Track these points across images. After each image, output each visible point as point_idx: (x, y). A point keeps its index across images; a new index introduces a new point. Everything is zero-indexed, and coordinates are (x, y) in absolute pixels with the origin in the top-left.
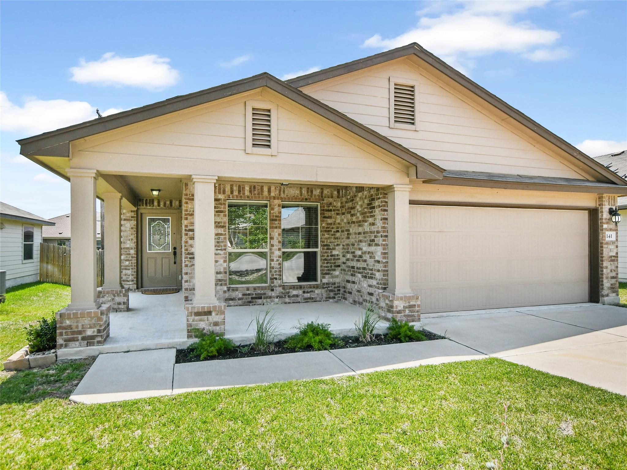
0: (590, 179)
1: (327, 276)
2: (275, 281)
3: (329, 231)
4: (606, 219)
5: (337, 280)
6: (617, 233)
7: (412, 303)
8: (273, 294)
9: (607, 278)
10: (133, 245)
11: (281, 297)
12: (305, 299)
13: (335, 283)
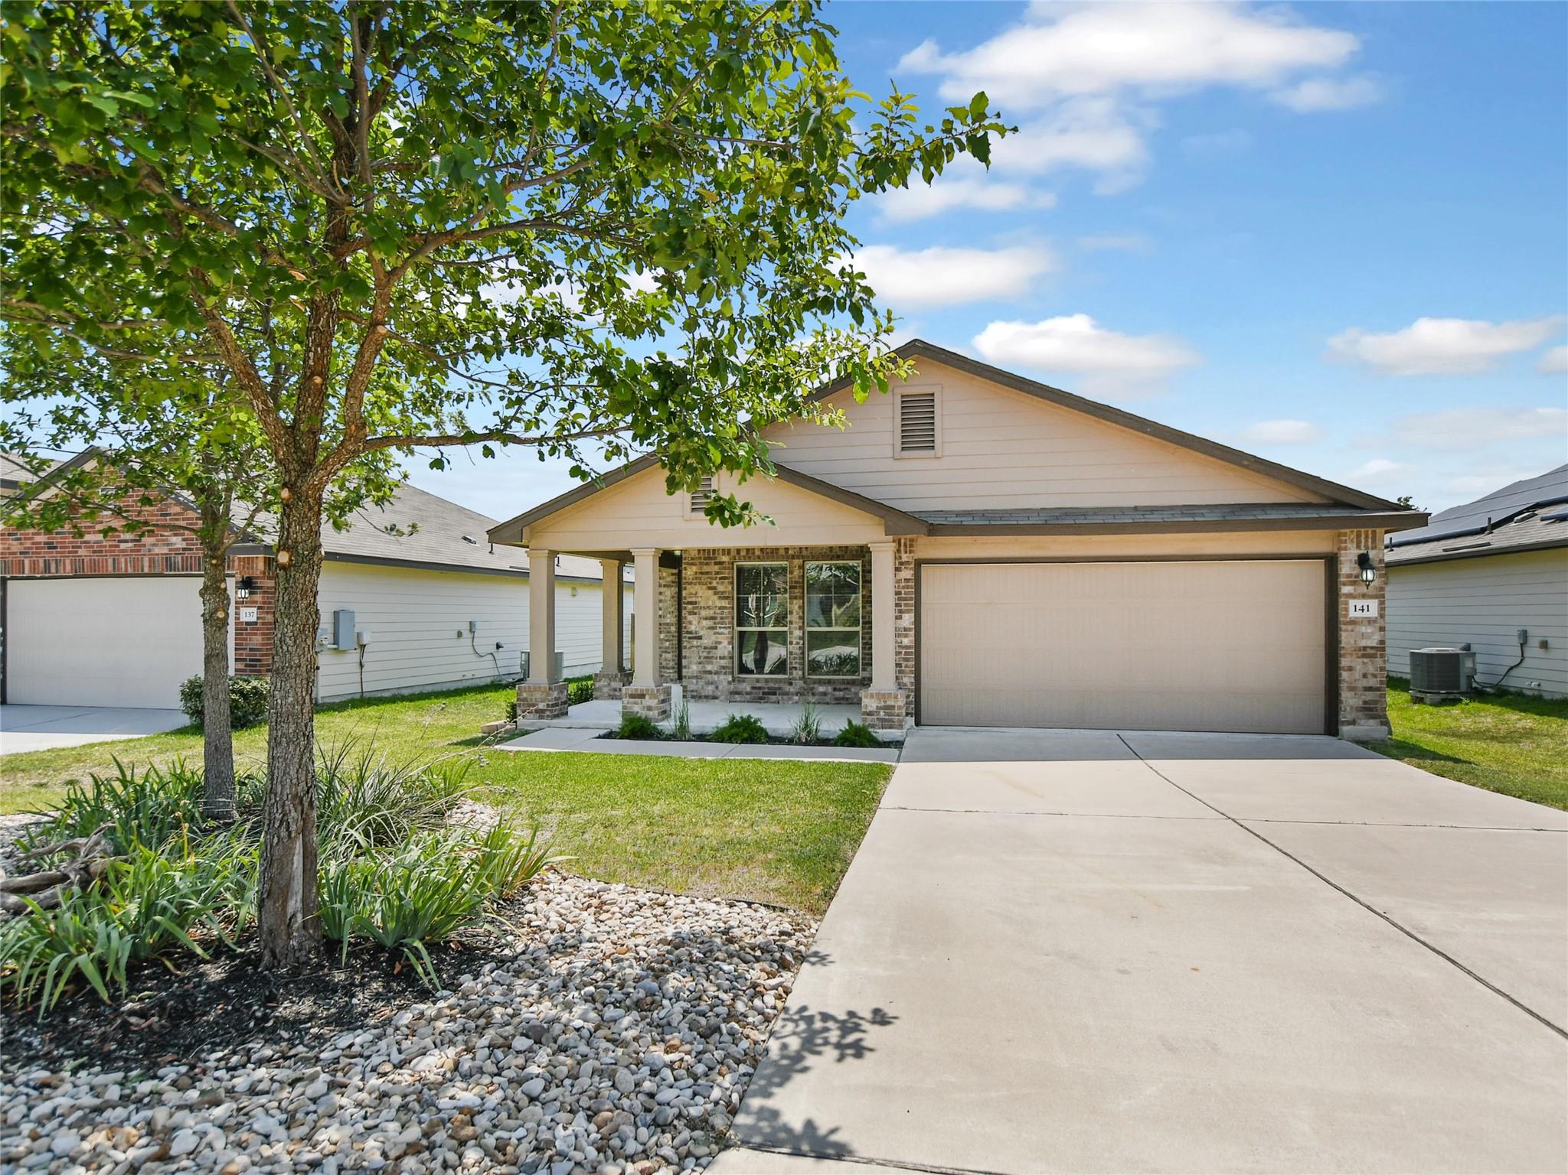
4: (1349, 576)
6: (1382, 603)
8: (792, 689)
11: (802, 694)
12: (837, 699)
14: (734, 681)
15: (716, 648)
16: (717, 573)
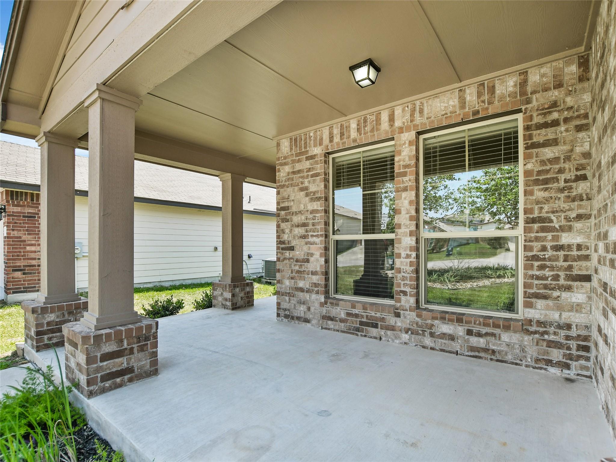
1: (540, 303)
2: (403, 298)
5: (576, 318)
8: (399, 323)
11: (414, 333)
12: (472, 349)
13: (569, 327)
14: (326, 303)
15: (308, 261)
16: (309, 170)
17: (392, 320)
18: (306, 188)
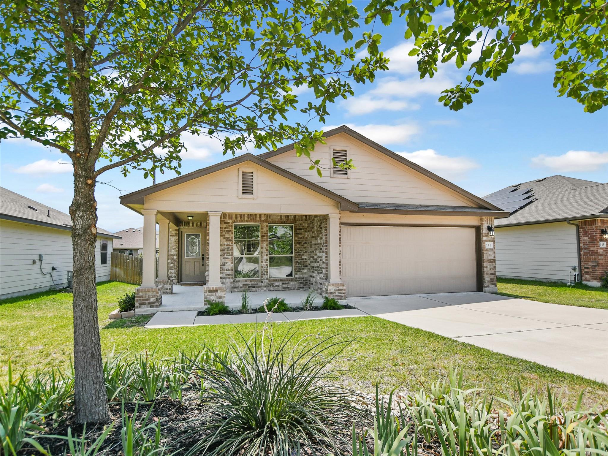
0: (474, 206)
1: (298, 273)
2: (264, 276)
3: (299, 243)
4: (485, 234)
5: (305, 276)
6: (494, 243)
7: (340, 288)
8: (263, 284)
9: (487, 274)
10: (176, 253)
11: (267, 287)
12: (284, 288)
13: (304, 278)
14: (234, 282)
15: (224, 265)
16: (225, 228)
17: (260, 284)
18: (224, 235)
